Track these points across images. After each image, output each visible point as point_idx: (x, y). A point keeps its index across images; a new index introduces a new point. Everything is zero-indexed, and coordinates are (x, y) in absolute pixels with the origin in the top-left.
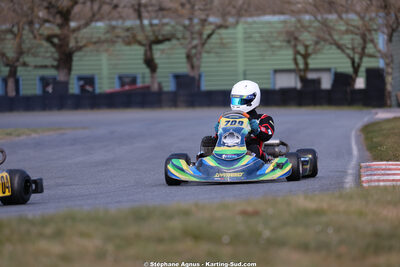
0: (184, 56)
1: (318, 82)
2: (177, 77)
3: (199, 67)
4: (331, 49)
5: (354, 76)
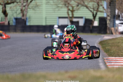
0: (20, 10)
1: (78, 22)
2: (16, 19)
3: (26, 15)
4: (84, 8)
5: (93, 20)
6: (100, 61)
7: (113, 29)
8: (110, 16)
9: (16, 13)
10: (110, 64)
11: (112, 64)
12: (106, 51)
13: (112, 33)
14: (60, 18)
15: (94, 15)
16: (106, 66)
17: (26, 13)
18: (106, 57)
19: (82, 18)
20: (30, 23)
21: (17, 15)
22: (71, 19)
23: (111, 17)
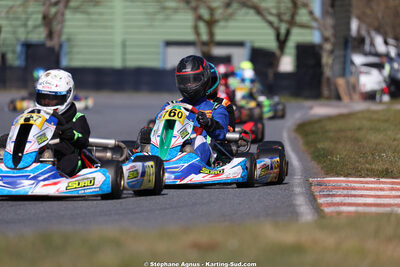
2: (28, 47)
3: (60, 34)
4: (247, 14)
5: (277, 52)
6: (298, 190)
7: (341, 82)
8: (332, 40)
9: (25, 25)
10: (329, 200)
11: (337, 200)
12: (317, 157)
13: (338, 98)
14: (169, 44)
15: (282, 37)
16: (317, 209)
17: (59, 27)
18: (316, 175)
19: (240, 44)
20: (71, 60)
21: (28, 33)
22: (205, 49)
23: (334, 45)
